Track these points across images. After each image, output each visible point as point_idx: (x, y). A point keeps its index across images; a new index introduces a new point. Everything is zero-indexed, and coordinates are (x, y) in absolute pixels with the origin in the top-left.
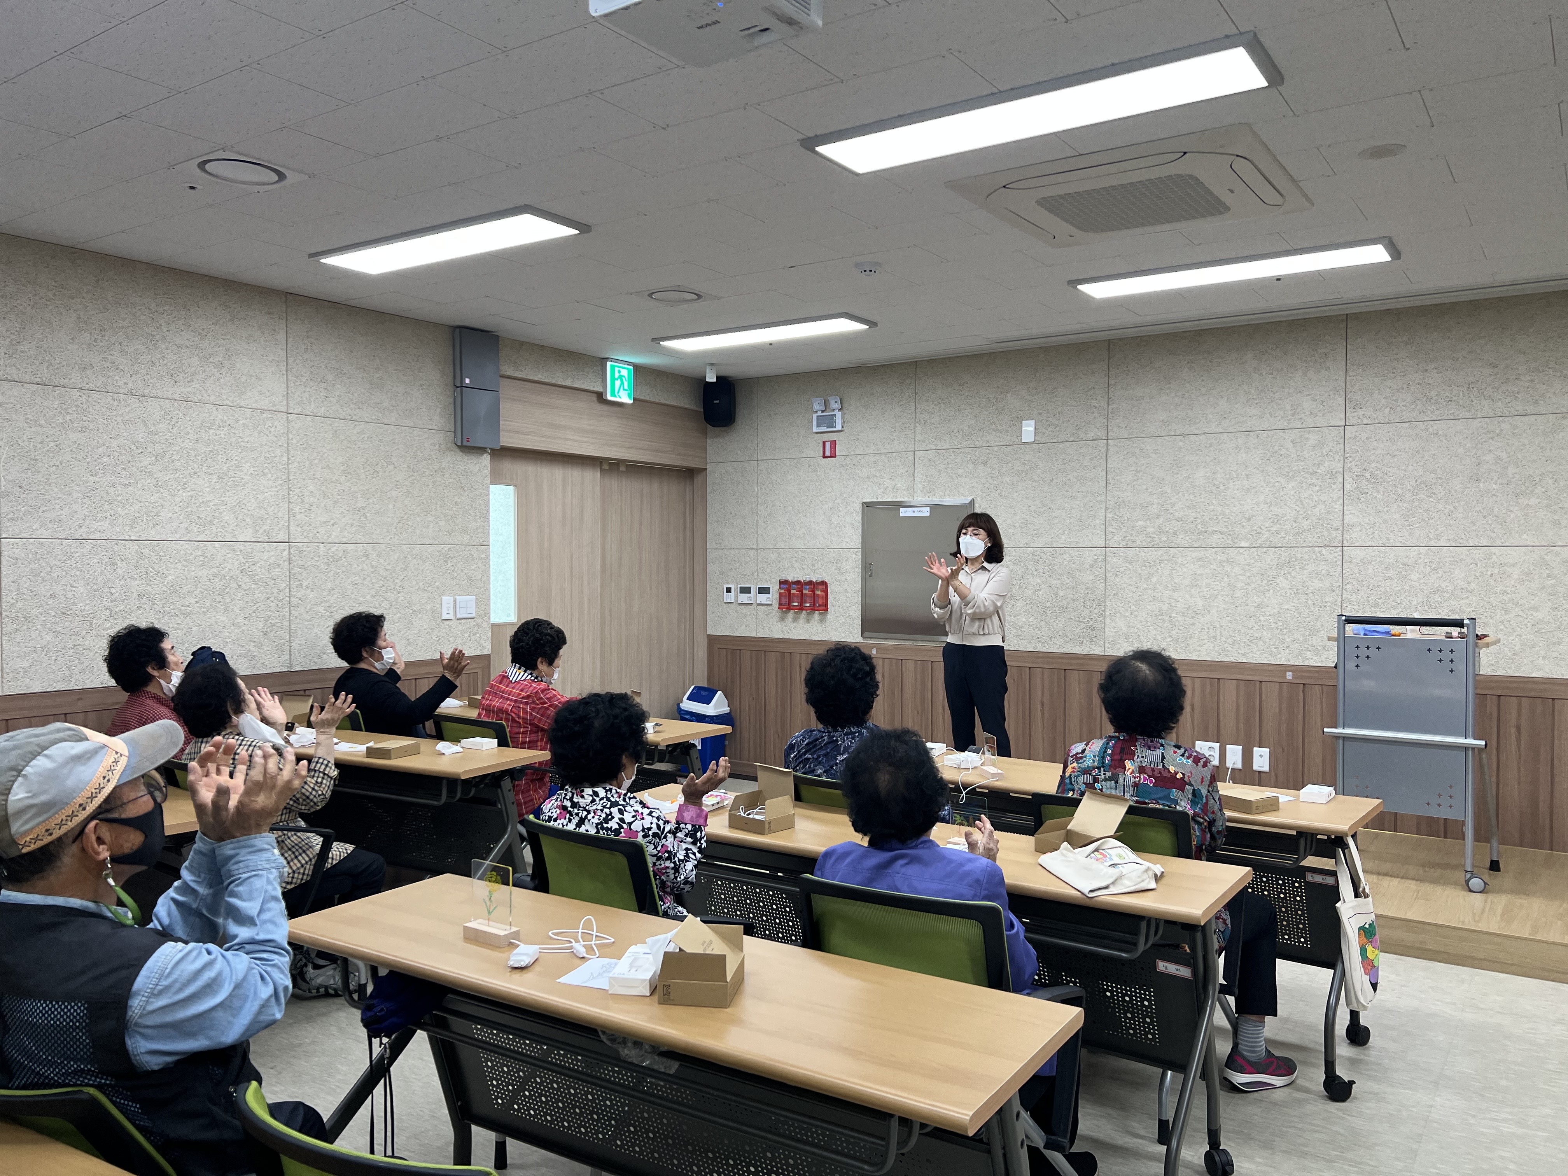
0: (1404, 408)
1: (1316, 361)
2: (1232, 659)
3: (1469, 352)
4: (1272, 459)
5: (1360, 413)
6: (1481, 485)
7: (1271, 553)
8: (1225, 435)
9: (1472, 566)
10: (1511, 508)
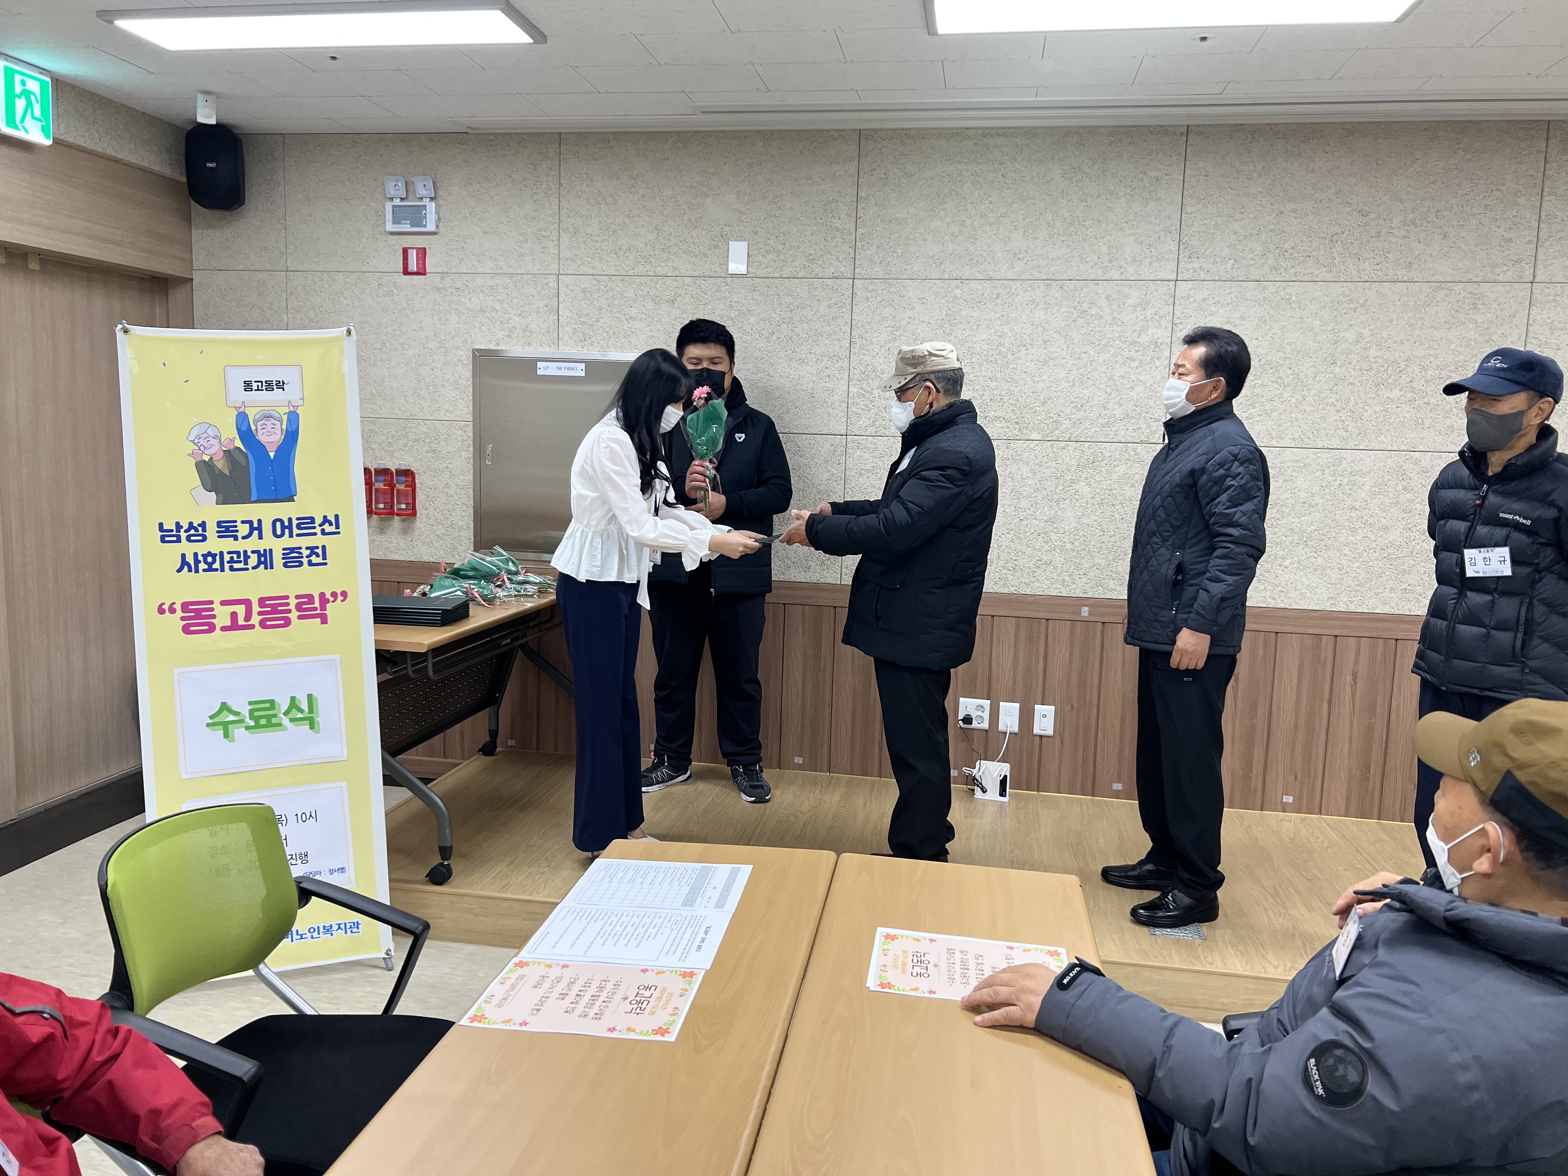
0: (1253, 262)
1: (1144, 187)
2: (1012, 590)
3: (1337, 193)
4: (1079, 320)
5: (1197, 265)
6: (1337, 370)
7: (1071, 449)
8: (1018, 284)
9: (1317, 474)
10: (1370, 402)
